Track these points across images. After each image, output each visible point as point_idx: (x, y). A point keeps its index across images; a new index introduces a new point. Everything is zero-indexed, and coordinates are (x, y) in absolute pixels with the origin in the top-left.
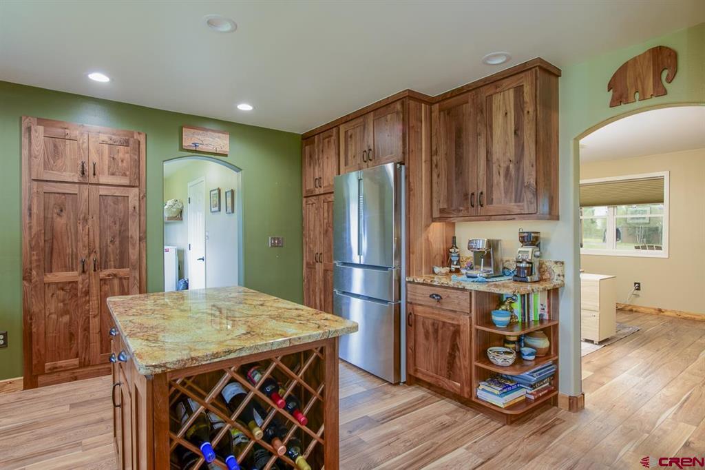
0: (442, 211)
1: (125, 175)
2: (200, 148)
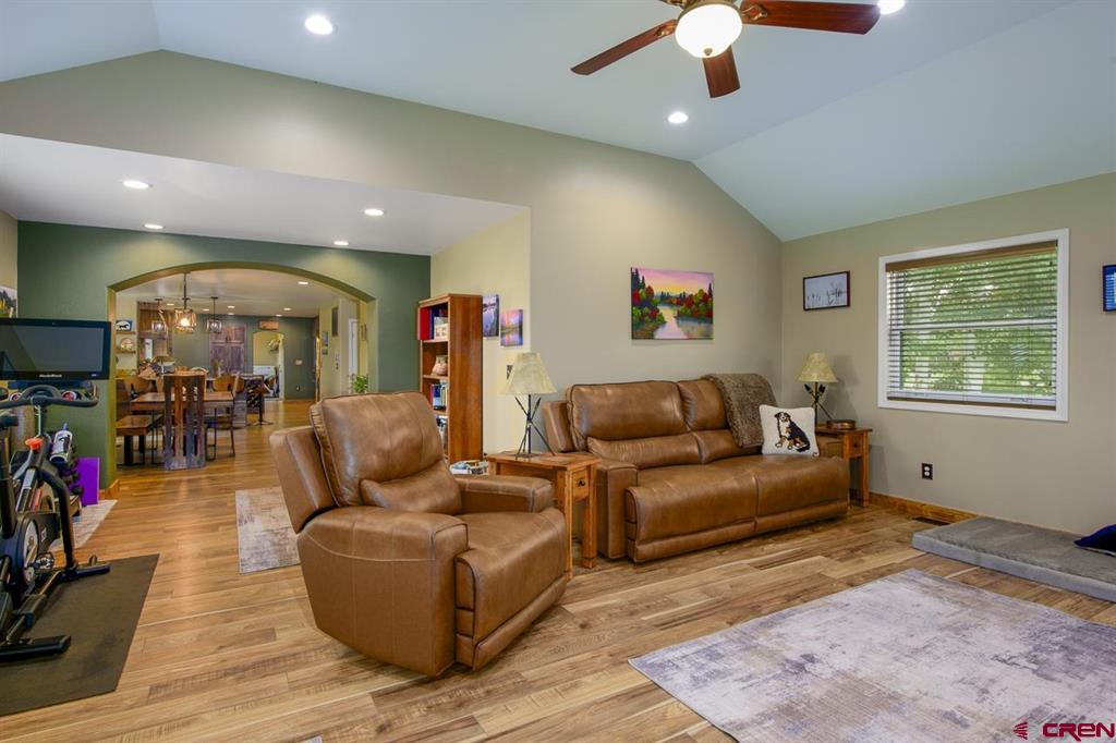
1: (239, 339)
2: (267, 328)
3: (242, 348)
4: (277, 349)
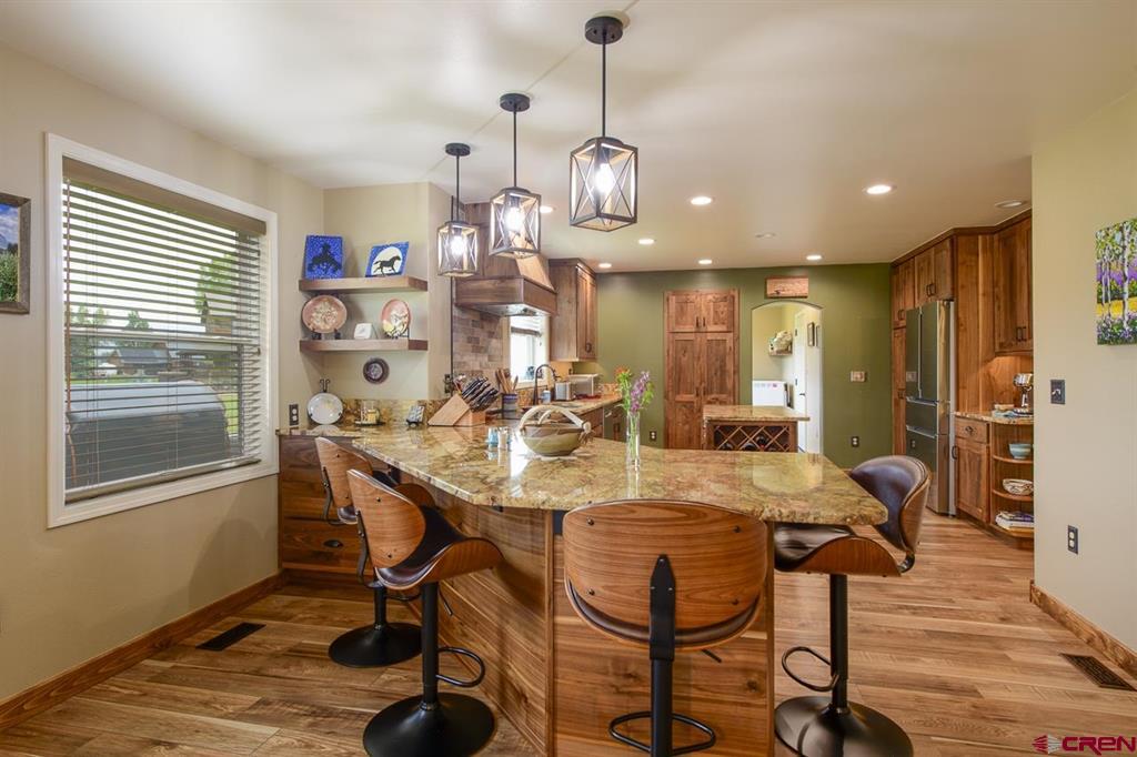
0: (1001, 345)
1: (723, 323)
2: (782, 293)
3: (729, 343)
4: (786, 350)
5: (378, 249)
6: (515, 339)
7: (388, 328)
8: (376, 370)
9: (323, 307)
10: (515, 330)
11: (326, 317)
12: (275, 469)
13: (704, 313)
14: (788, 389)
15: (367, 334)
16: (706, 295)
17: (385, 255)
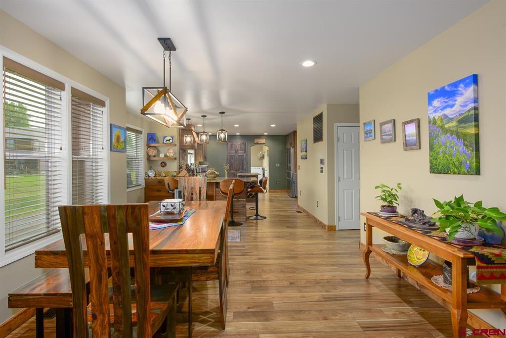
1: (243, 151)
2: (259, 142)
3: (245, 156)
4: (263, 157)
5: (165, 137)
6: (189, 155)
7: (168, 155)
8: (164, 164)
9: (151, 150)
10: (190, 153)
11: (152, 152)
12: (144, 187)
13: (238, 147)
14: (263, 169)
15: (163, 156)
16: (238, 143)
17: (168, 138)
